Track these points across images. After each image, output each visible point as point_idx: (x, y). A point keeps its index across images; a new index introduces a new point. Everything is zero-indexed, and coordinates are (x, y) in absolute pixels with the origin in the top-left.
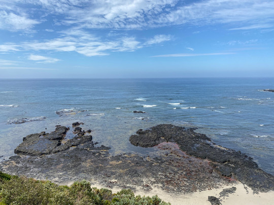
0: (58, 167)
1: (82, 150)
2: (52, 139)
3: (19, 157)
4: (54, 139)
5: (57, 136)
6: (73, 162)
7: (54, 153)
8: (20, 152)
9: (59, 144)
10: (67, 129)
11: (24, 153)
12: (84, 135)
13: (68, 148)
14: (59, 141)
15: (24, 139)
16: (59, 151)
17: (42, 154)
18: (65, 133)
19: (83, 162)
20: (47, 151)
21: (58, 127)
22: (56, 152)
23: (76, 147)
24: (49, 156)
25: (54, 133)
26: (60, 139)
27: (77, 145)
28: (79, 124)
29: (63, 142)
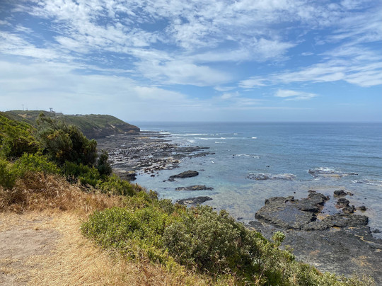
0: (313, 252)
1: (350, 236)
2: (303, 209)
3: (260, 225)
4: (306, 210)
5: (310, 206)
6: (336, 252)
7: (306, 230)
8: (262, 217)
9: (314, 219)
10: (326, 199)
11: (267, 221)
12: (353, 212)
13: (328, 228)
14: (314, 215)
15: (267, 201)
16: (313, 229)
17: (290, 228)
18: (322, 204)
19: (353, 256)
20: (296, 225)
21: (312, 194)
22: (308, 230)
23: (339, 229)
24: (299, 233)
25: (306, 201)
26: (315, 211)
27: (341, 227)
28: (345, 194)
29: (320, 217)
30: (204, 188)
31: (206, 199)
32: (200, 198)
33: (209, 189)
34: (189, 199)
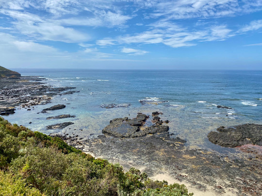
0: (134, 150)
1: (157, 138)
2: (132, 124)
3: (105, 137)
4: (134, 125)
5: (137, 122)
6: (148, 149)
7: (132, 137)
8: (106, 132)
9: (138, 130)
10: (147, 117)
11: (109, 134)
12: (161, 124)
13: (146, 135)
14: (139, 128)
15: (111, 121)
16: (137, 136)
17: (123, 137)
18: (144, 121)
19: (157, 150)
20: (127, 135)
21: (140, 115)
22: (134, 137)
23: (151, 135)
24: (128, 140)
25: (135, 120)
26: (139, 125)
27: (153, 133)
28: (159, 114)
29: (142, 129)
30: (69, 116)
31: (69, 124)
32: (64, 123)
33: (72, 117)
34: (56, 125)
